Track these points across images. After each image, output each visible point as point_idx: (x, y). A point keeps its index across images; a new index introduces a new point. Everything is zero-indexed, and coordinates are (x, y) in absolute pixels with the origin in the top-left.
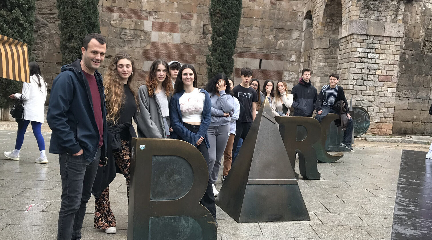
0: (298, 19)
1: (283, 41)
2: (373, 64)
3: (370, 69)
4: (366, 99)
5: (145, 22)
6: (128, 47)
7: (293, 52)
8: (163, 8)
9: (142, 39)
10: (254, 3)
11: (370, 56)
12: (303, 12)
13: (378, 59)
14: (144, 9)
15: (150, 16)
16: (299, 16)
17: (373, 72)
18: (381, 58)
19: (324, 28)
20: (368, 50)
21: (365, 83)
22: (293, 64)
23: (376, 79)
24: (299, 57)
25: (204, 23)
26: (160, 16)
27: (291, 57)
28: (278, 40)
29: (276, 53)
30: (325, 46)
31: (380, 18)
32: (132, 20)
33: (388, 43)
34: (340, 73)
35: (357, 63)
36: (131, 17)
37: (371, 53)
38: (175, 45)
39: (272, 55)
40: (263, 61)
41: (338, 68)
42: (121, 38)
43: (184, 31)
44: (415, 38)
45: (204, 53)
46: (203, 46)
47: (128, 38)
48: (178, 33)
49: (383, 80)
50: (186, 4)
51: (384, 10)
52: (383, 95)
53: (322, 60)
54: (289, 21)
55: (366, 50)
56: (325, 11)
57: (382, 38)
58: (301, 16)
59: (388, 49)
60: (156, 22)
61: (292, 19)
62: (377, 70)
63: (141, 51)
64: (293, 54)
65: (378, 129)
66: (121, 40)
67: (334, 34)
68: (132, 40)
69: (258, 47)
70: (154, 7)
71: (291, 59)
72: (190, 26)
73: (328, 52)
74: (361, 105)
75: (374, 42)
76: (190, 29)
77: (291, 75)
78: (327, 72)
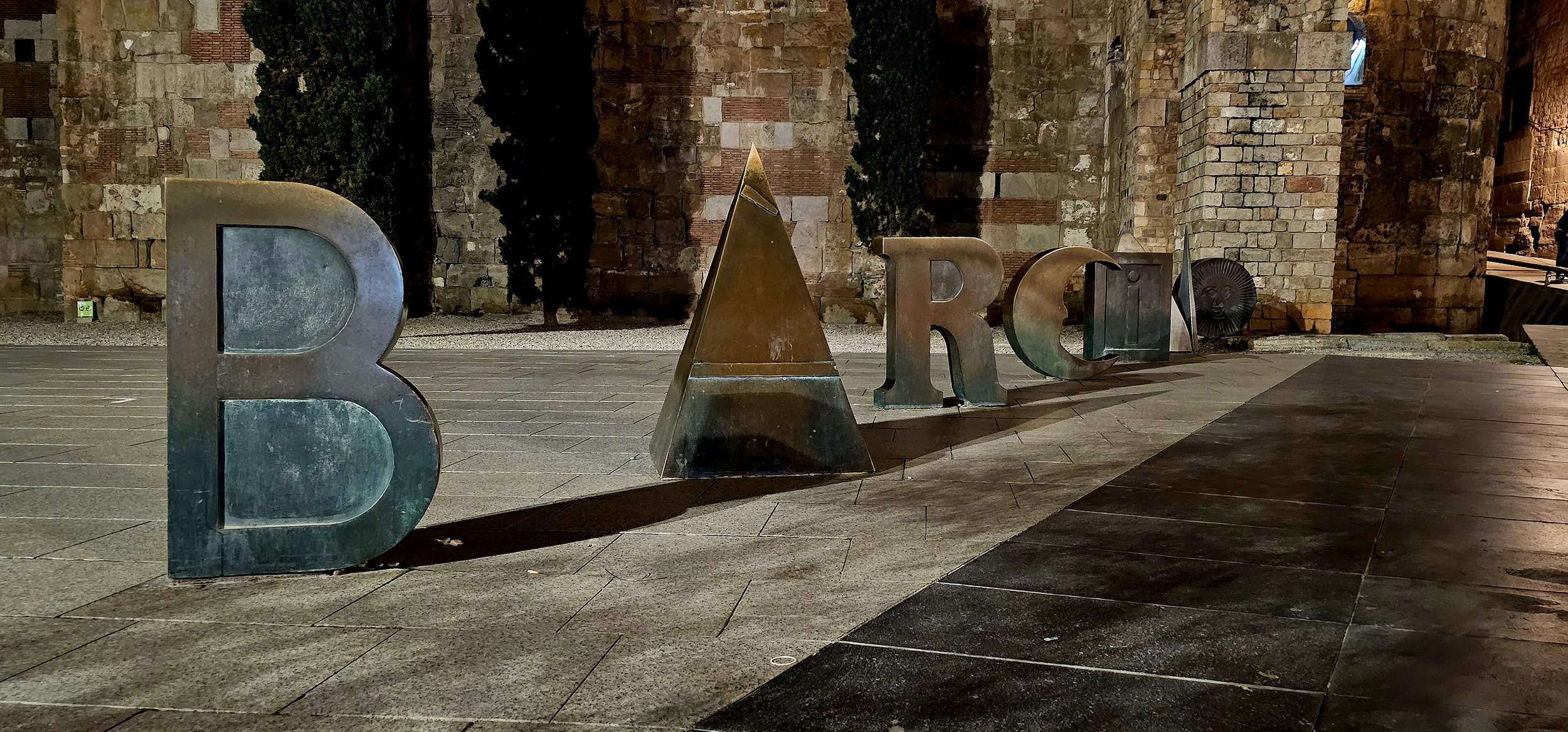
0: (1092, 64)
1: (1054, 121)
2: (1267, 147)
3: (1259, 161)
4: (1253, 243)
5: (705, 99)
7: (1082, 148)
8: (748, 62)
9: (700, 142)
11: (1258, 126)
12: (1104, 44)
13: (1281, 133)
14: (701, 69)
15: (716, 84)
16: (1094, 54)
17: (1267, 169)
18: (1288, 130)
19: (1152, 74)
21: (1249, 199)
22: (1083, 180)
23: (1278, 186)
24: (1098, 160)
26: (740, 83)
27: (1077, 161)
28: (1040, 121)
29: (1037, 153)
30: (1155, 120)
31: (1283, 24)
32: (675, 96)
33: (1307, 87)
34: (1186, 181)
35: (1222, 148)
36: (671, 92)
37: (1260, 118)
38: (781, 152)
39: (1027, 160)
40: (1003, 176)
41: (1179, 170)
43: (801, 114)
44: (1409, 81)
47: (668, 144)
48: (787, 120)
49: (1299, 189)
50: (804, 48)
52: (1300, 228)
53: (1149, 158)
54: (1068, 70)
55: (1246, 112)
57: (1292, 76)
58: (1099, 55)
59: (1311, 103)
60: (731, 99)
61: (1075, 64)
62: (1282, 163)
64: (1083, 154)
68: (677, 148)
69: (989, 142)
70: (725, 61)
71: (1078, 166)
72: (815, 102)
73: (1163, 135)
74: (1239, 260)
75: (1268, 88)
76: (816, 109)
77: (1079, 207)
78: (1165, 189)
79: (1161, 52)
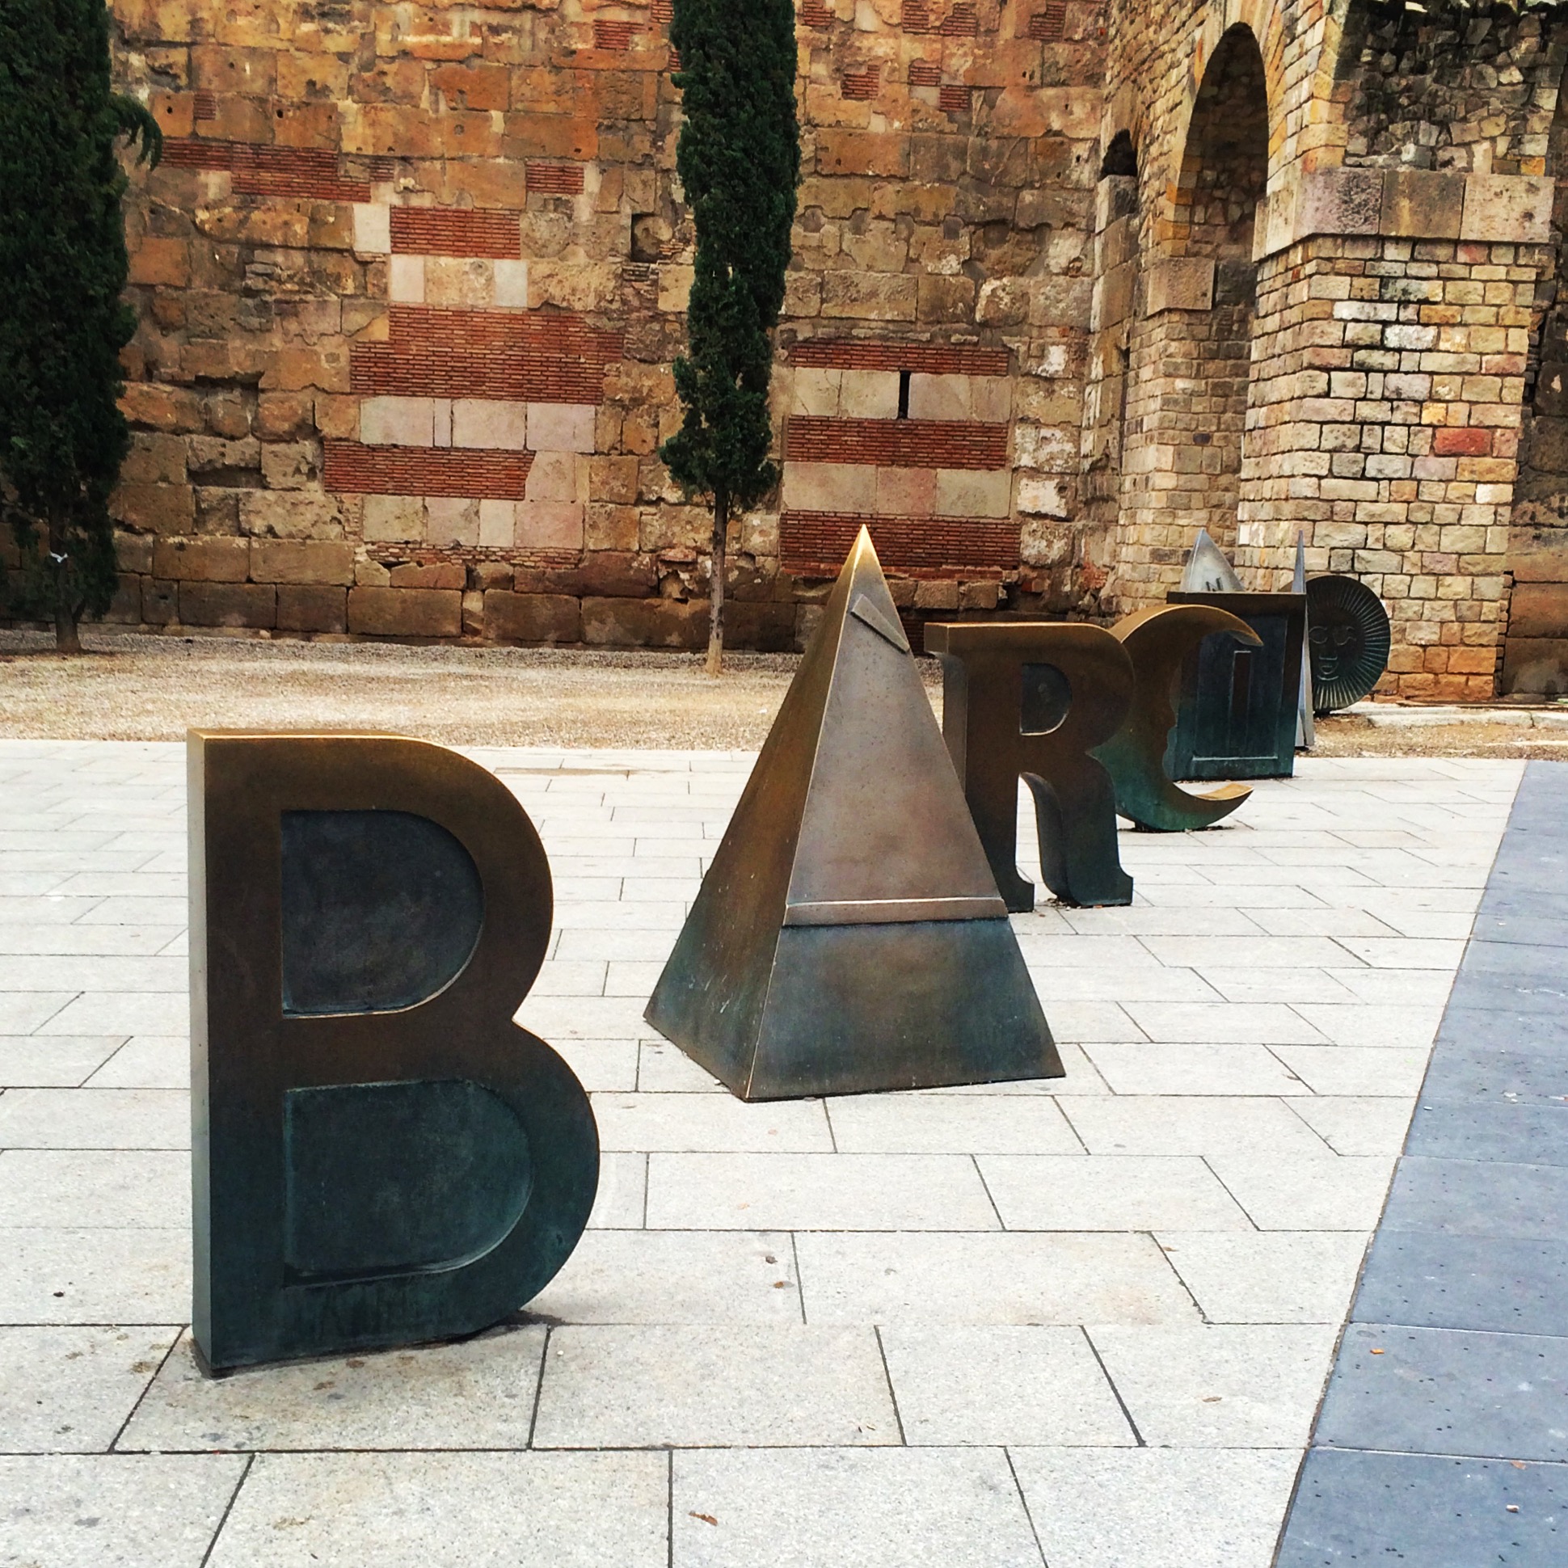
0: (1074, 177)
1: (1005, 280)
2: (1407, 373)
3: (1393, 399)
4: (1377, 540)
5: (360, 210)
6: (286, 333)
7: (1053, 332)
9: (348, 292)
10: (866, 102)
11: (1393, 336)
12: (1097, 141)
13: (1429, 350)
15: (378, 179)
16: (1078, 159)
17: (1405, 412)
18: (1443, 346)
19: (1192, 214)
21: (1373, 465)
22: (1053, 391)
23: (1421, 443)
24: (1080, 355)
25: (633, 208)
26: (425, 181)
27: (1042, 356)
28: (979, 279)
29: (975, 339)
30: (1196, 299)
31: (1443, 155)
32: (297, 201)
33: (1477, 272)
34: (1262, 424)
35: (1333, 374)
36: (288, 191)
37: (1397, 322)
38: (504, 316)
39: (957, 350)
40: (916, 379)
41: (1250, 402)
42: (249, 292)
43: (544, 246)
45: (638, 350)
46: (635, 315)
47: (284, 292)
48: (517, 256)
49: (1454, 449)
50: (547, 118)
51: (1462, 114)
52: (1453, 518)
53: (1183, 367)
54: (1033, 188)
56: (1196, 132)
58: (1087, 161)
59: (1480, 300)
60: (407, 211)
61: (1044, 174)
63: (344, 353)
64: (1053, 344)
65: (1431, 676)
66: (250, 302)
67: (1235, 241)
68: (302, 301)
69: (888, 317)
70: (395, 134)
71: (1045, 366)
72: (569, 225)
73: (1211, 325)
74: (1352, 570)
75: (1414, 269)
76: (571, 240)
77: (1046, 440)
78: (1207, 422)
79: (1209, 175)
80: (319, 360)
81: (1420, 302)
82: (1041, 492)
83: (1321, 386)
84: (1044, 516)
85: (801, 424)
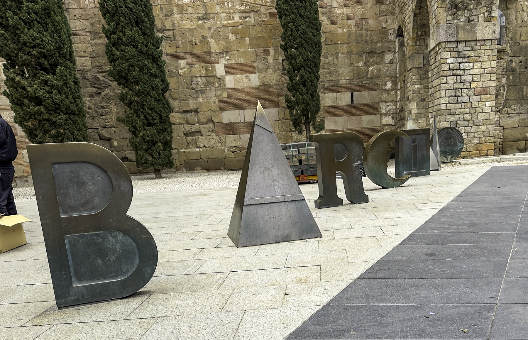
0: (390, 38)
1: (375, 66)
2: (466, 75)
3: (463, 82)
4: (462, 118)
5: (216, 65)
6: (203, 98)
7: (388, 78)
8: (234, 47)
9: (216, 86)
10: (336, 25)
11: (462, 66)
12: (395, 29)
13: (472, 69)
14: (213, 50)
15: (221, 57)
16: (390, 34)
17: (467, 85)
18: (475, 67)
19: (416, 43)
20: (460, 60)
21: (460, 100)
22: (389, 93)
23: (471, 93)
24: (395, 84)
25: (282, 58)
26: (232, 57)
27: (386, 85)
28: (368, 67)
29: (369, 82)
30: (419, 64)
31: (471, 18)
32: (202, 65)
33: (482, 48)
34: (433, 93)
35: (448, 77)
36: (200, 63)
37: (463, 62)
38: (254, 88)
39: (364, 85)
40: (355, 93)
41: (430, 88)
42: (193, 89)
43: (262, 70)
46: (285, 85)
47: (201, 87)
48: (255, 73)
49: (480, 94)
50: (259, 38)
51: (475, 7)
52: (481, 111)
53: (417, 82)
54: (380, 42)
55: (457, 60)
56: (415, 23)
57: (475, 43)
58: (393, 34)
59: (483, 55)
60: (228, 64)
61: (382, 39)
62: (472, 82)
63: (217, 101)
64: (388, 81)
65: (478, 151)
66: (194, 91)
68: (206, 89)
69: (347, 79)
70: (223, 46)
71: (386, 87)
72: (267, 64)
73: (423, 71)
74: (456, 127)
75: (466, 49)
76: (268, 67)
77: (388, 106)
78: (424, 96)
79: (419, 33)
80: (211, 103)
81: (468, 57)
82: (388, 119)
83: (445, 80)
84: (389, 125)
85: (328, 108)
